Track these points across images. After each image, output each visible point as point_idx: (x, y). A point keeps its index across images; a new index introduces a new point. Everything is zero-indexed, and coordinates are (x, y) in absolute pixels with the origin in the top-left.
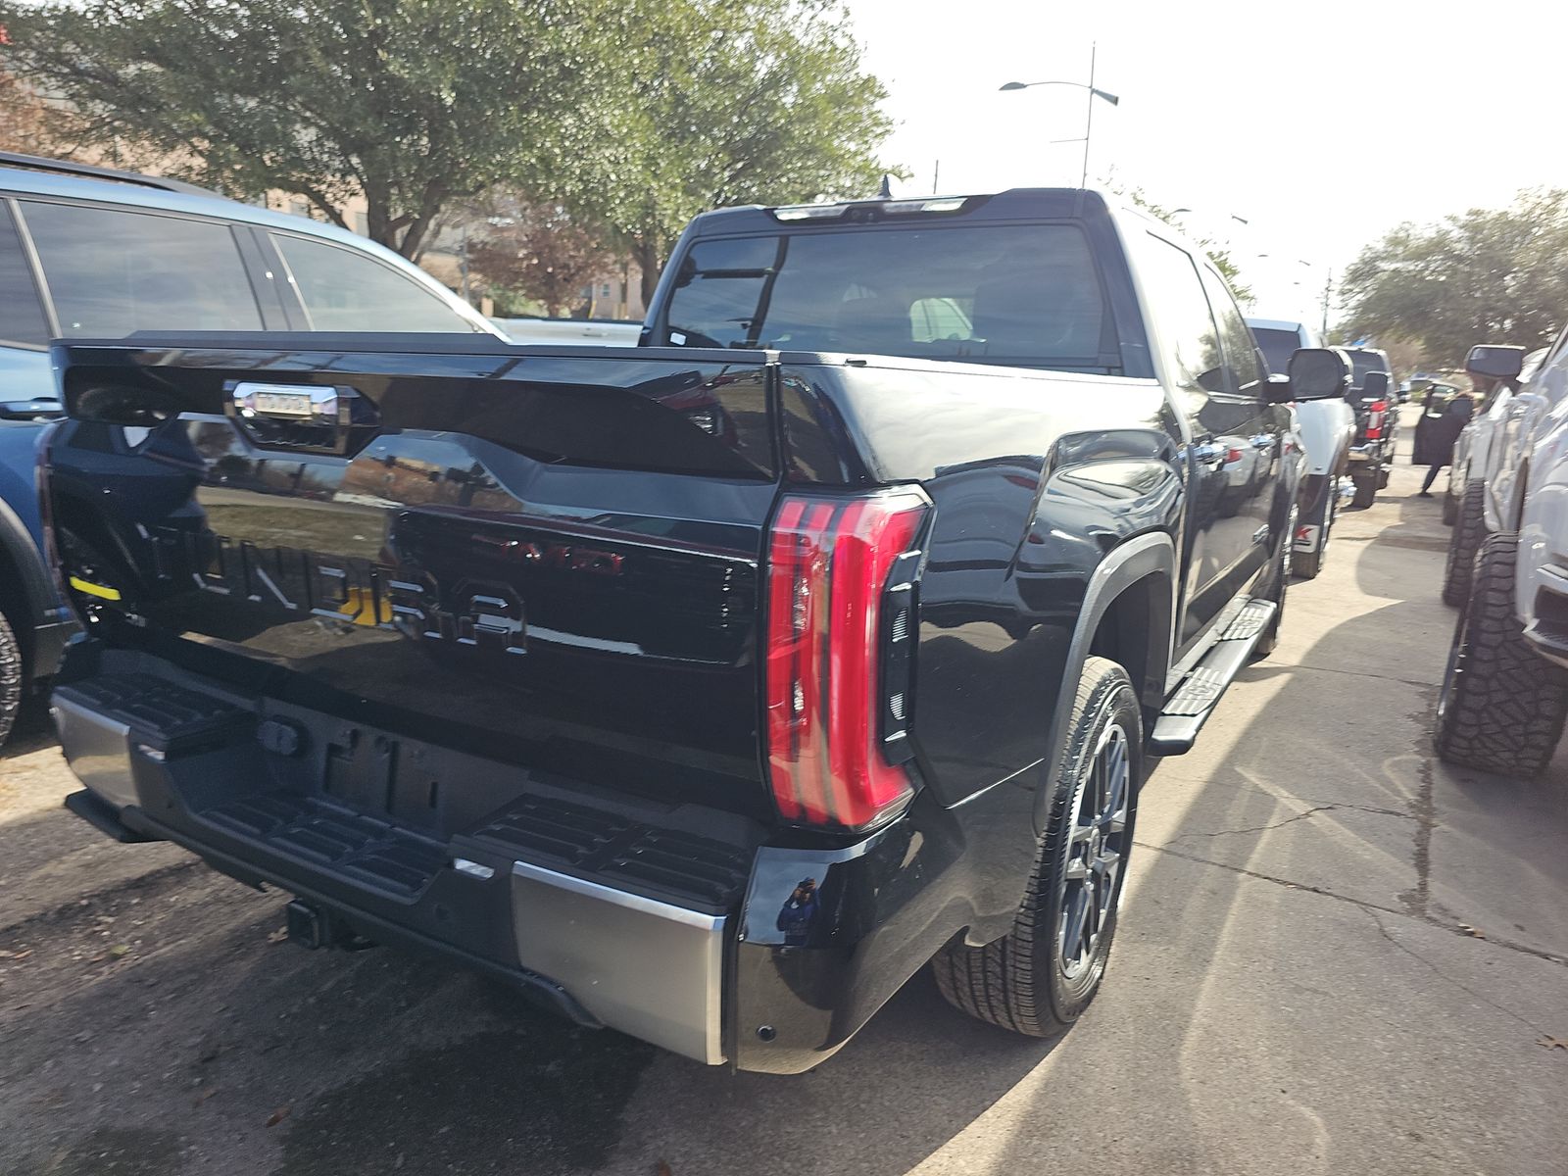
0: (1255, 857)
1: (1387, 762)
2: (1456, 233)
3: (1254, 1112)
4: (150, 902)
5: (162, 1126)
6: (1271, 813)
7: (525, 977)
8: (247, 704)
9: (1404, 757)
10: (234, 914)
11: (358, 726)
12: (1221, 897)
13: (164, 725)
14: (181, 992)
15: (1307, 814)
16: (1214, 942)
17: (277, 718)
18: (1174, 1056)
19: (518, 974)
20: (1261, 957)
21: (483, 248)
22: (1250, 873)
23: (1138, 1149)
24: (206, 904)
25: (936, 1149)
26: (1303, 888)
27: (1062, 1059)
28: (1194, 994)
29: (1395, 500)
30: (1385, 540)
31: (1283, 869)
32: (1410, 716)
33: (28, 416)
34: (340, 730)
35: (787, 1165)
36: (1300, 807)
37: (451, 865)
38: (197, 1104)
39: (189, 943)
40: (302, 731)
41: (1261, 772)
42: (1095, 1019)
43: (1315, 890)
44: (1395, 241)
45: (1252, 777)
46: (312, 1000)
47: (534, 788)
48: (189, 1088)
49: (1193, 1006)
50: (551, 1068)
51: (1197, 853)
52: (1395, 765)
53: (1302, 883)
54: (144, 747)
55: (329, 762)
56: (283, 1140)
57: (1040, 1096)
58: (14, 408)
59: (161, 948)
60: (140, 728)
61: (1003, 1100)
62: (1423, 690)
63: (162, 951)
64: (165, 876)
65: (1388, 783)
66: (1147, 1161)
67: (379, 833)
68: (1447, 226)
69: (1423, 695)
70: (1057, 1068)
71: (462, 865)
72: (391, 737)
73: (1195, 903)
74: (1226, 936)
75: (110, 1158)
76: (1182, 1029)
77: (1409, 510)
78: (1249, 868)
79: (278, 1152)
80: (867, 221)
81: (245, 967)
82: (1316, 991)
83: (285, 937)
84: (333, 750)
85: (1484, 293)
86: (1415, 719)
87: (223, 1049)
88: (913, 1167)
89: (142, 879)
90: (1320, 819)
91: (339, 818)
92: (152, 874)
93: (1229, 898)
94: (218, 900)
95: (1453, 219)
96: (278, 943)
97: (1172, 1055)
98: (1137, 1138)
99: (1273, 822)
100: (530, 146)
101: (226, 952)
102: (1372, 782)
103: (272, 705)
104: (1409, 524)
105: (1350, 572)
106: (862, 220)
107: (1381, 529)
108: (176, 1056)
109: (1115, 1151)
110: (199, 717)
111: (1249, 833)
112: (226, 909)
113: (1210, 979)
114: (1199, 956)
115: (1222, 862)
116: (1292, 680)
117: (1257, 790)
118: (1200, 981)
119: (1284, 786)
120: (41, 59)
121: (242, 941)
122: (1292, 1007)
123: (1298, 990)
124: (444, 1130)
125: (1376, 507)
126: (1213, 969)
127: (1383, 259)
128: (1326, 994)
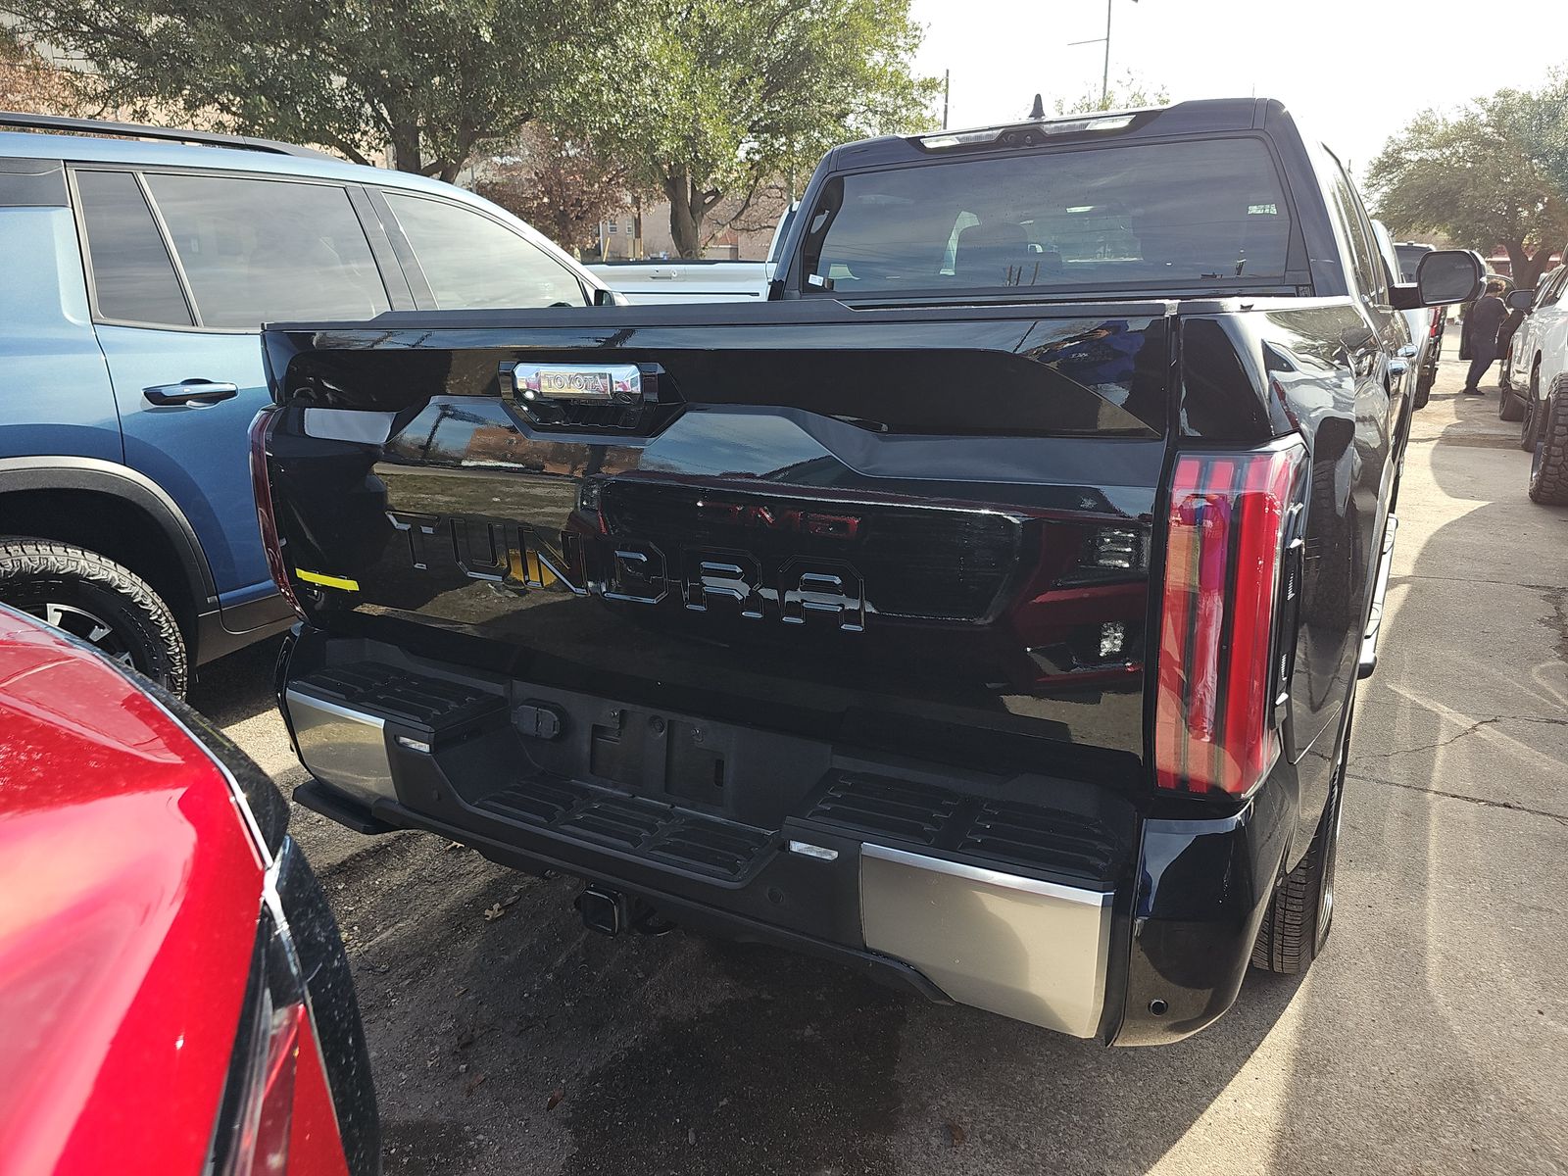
0: (1436, 775)
1: (1535, 670)
2: (1484, 118)
3: (1518, 1035)
4: (354, 886)
5: (441, 1117)
6: (1438, 730)
7: (872, 958)
8: (498, 689)
9: (1550, 664)
10: (443, 894)
11: (628, 707)
12: (1415, 819)
13: (425, 717)
14: (416, 976)
15: (1474, 728)
16: (1424, 864)
17: (530, 701)
18: (1423, 983)
19: (862, 955)
20: (1475, 877)
21: (493, 189)
22: (1436, 793)
23: (1417, 1080)
24: (411, 885)
25: (1218, 1093)
26: (1492, 804)
27: (1312, 993)
28: (1422, 920)
29: (1446, 397)
30: (1448, 439)
31: (1469, 787)
32: (1542, 621)
33: (180, 400)
34: (609, 712)
35: (1076, 1118)
36: (1466, 722)
37: (785, 847)
38: (470, 1092)
39: (407, 926)
40: (561, 712)
41: (1414, 687)
42: (1331, 951)
43: (1505, 805)
44: (1419, 130)
45: (1407, 693)
46: (550, 977)
47: (841, 762)
48: (457, 1075)
49: (1424, 932)
50: (808, 1032)
51: (1378, 775)
52: (1543, 672)
53: (1491, 799)
54: (404, 740)
55: (593, 742)
56: (567, 1123)
57: (1304, 1033)
58: (166, 392)
59: (381, 932)
60: (399, 720)
61: (1267, 1040)
62: (1545, 593)
63: (384, 936)
64: (363, 859)
65: (1542, 692)
66: (1429, 1092)
67: (667, 815)
68: (1476, 109)
69: (1546, 598)
70: (1310, 1004)
71: (796, 847)
72: (667, 715)
73: (1392, 825)
74: (1434, 860)
75: (402, 1153)
76: (1421, 955)
77: (1462, 407)
78: (1434, 787)
79: (567, 1136)
80: (1024, 144)
81: (471, 945)
82: (1540, 909)
83: (502, 913)
84: (597, 730)
85: (1512, 179)
86: (1547, 623)
87: (478, 1032)
88: (1202, 1113)
89: (344, 863)
90: (1486, 732)
91: (617, 800)
92: (352, 858)
93: (1424, 819)
94: (422, 880)
95: (1482, 101)
96: (495, 920)
97: (1420, 983)
98: (1412, 1069)
99: (1443, 738)
100: (571, 82)
101: (447, 933)
102: (1527, 691)
103: (522, 688)
104: (1467, 422)
105: (1428, 475)
106: (1017, 144)
107: (1442, 429)
108: (432, 1044)
109: (1395, 1084)
110: (453, 705)
111: (1424, 751)
112: (433, 889)
113: (1432, 903)
114: (1413, 878)
115: (1406, 783)
116: (1412, 590)
117: (1416, 708)
118: (1423, 905)
119: (1442, 701)
120: (61, 18)
121: (461, 919)
122: (1522, 926)
123: (1521, 908)
124: (725, 1102)
125: (1431, 405)
126: (1431, 893)
127: (1407, 150)
128: (1551, 911)
